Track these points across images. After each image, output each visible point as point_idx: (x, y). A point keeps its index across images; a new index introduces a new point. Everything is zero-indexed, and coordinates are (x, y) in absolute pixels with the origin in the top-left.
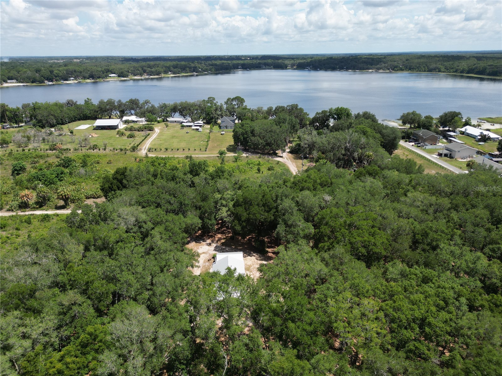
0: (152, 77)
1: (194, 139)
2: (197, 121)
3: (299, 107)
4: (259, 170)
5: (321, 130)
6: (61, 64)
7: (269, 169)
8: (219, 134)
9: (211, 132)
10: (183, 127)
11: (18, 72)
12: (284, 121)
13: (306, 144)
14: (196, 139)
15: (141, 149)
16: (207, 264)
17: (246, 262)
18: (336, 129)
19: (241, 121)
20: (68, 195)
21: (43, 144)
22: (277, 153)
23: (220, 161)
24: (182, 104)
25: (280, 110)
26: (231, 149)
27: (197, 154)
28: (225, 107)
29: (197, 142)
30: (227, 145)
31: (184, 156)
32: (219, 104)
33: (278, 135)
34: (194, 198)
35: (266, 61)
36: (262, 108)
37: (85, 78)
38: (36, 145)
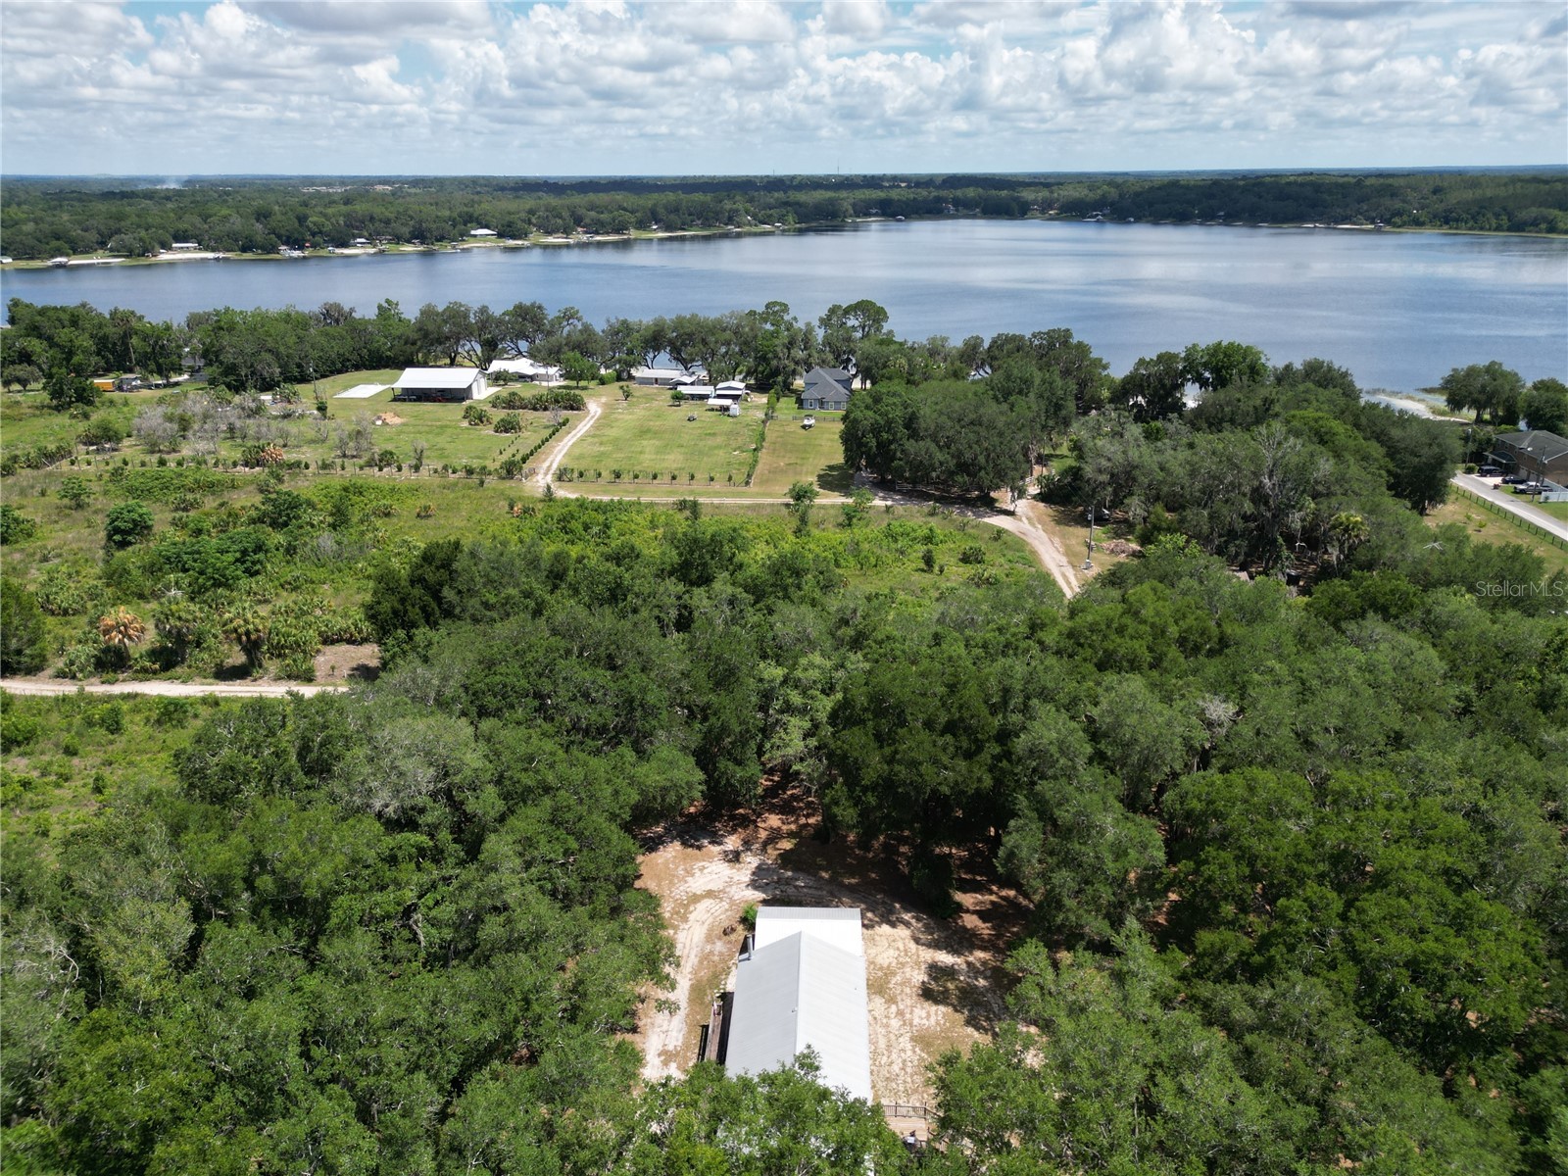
0: (598, 238)
1: (710, 442)
2: (727, 380)
3: (1074, 341)
4: (929, 560)
5: (1159, 424)
6: (336, 198)
7: (965, 559)
8: (795, 427)
9: (768, 417)
10: (679, 398)
11: (205, 218)
12: (1024, 387)
13: (1100, 471)
14: (719, 440)
15: (533, 472)
16: (719, 946)
17: (873, 951)
18: (1208, 419)
19: (873, 384)
20: (257, 630)
21: (229, 443)
22: (994, 500)
23: (795, 523)
24: (679, 323)
25: (1007, 348)
26: (834, 480)
27: (717, 494)
28: (820, 334)
29: (721, 452)
30: (821, 464)
31: (671, 500)
32: (800, 325)
33: (1001, 434)
34: (685, 675)
35: (959, 193)
36: (945, 339)
37: (398, 239)
38: (202, 446)
